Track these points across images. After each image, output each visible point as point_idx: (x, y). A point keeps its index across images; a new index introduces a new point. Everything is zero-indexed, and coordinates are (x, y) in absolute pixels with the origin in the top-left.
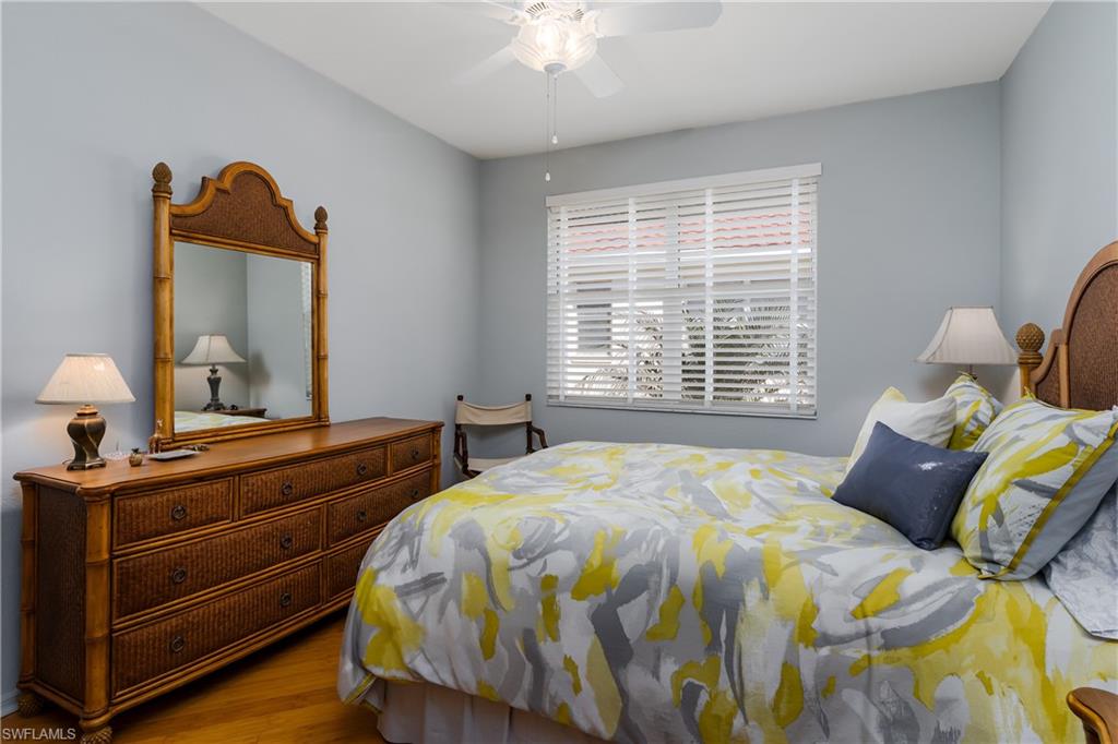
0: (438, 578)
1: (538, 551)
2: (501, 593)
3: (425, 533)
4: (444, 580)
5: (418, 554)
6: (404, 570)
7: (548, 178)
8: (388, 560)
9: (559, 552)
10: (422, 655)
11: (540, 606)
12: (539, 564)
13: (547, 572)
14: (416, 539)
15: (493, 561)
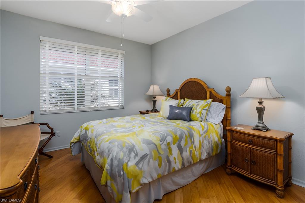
0: (146, 155)
1: (164, 138)
2: (160, 151)
3: (135, 146)
4: (148, 155)
5: (137, 152)
6: (135, 158)
7: (121, 45)
8: (128, 158)
9: (168, 137)
10: (144, 178)
11: (168, 150)
12: (165, 141)
13: (167, 142)
14: (134, 148)
15: (157, 144)
